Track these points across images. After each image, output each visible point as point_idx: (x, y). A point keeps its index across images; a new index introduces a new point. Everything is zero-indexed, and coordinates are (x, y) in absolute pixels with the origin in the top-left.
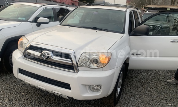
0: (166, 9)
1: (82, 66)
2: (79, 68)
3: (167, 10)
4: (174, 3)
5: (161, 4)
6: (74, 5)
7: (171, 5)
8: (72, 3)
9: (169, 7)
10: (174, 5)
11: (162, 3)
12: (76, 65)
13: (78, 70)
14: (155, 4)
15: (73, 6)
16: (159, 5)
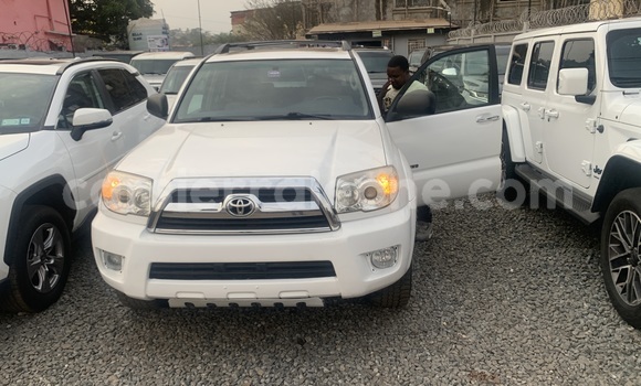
0: (369, 33)
1: (343, 212)
2: (341, 217)
3: (374, 35)
4: (385, 13)
5: (350, 19)
6: (60, 49)
7: (378, 18)
8: (50, 42)
9: (376, 28)
10: (384, 19)
11: (352, 15)
12: (331, 212)
13: (338, 224)
14: (331, 21)
15: (60, 53)
16: (345, 24)
